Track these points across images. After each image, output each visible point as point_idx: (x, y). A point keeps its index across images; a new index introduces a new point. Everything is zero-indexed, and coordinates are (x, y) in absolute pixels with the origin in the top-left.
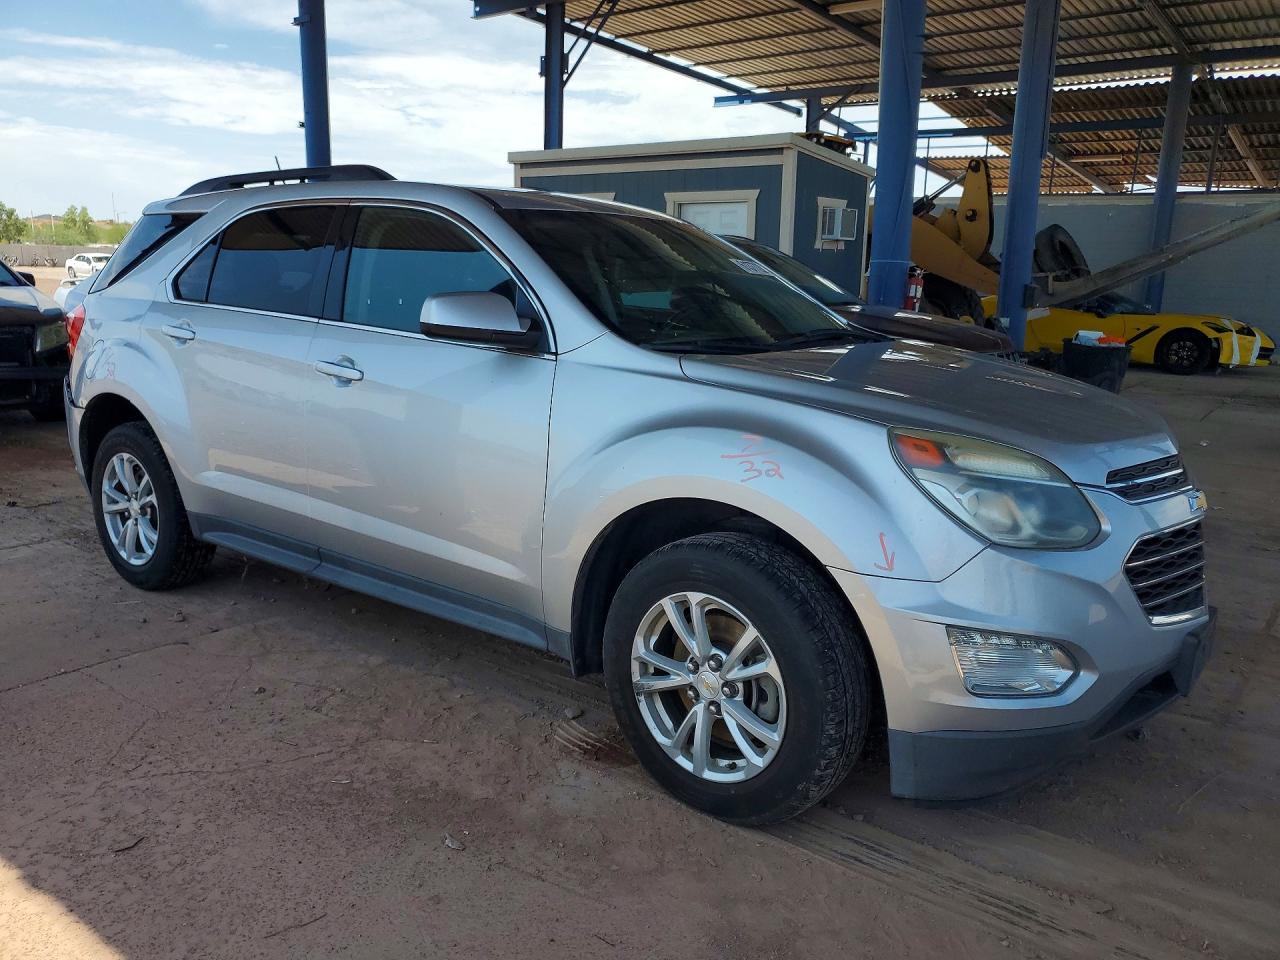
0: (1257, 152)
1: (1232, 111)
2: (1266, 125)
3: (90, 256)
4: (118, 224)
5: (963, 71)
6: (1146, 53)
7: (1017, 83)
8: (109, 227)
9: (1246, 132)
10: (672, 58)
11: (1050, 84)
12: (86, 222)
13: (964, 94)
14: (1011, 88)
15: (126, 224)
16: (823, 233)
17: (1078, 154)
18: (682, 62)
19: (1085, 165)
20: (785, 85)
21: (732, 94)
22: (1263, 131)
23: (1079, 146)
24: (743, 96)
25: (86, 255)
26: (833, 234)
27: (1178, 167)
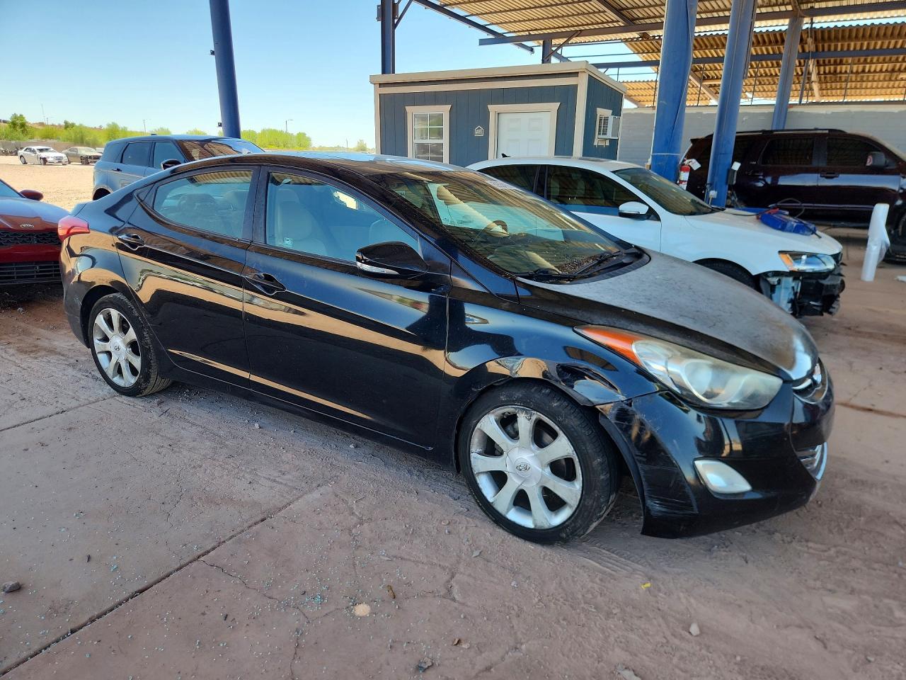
0: (820, 78)
1: (815, 50)
2: (832, 60)
3: (35, 148)
4: (48, 125)
5: (648, 21)
6: (770, 10)
7: (728, 25)
8: (40, 128)
9: (818, 65)
10: (456, 10)
11: (752, 26)
12: (23, 125)
13: (645, 37)
14: (724, 29)
15: (53, 125)
16: (599, 134)
17: (708, 78)
18: (462, 13)
19: (711, 86)
20: (527, 30)
21: (491, 36)
22: (829, 64)
23: (711, 74)
24: (500, 39)
25: (33, 148)
26: (606, 134)
27: (791, 86)
